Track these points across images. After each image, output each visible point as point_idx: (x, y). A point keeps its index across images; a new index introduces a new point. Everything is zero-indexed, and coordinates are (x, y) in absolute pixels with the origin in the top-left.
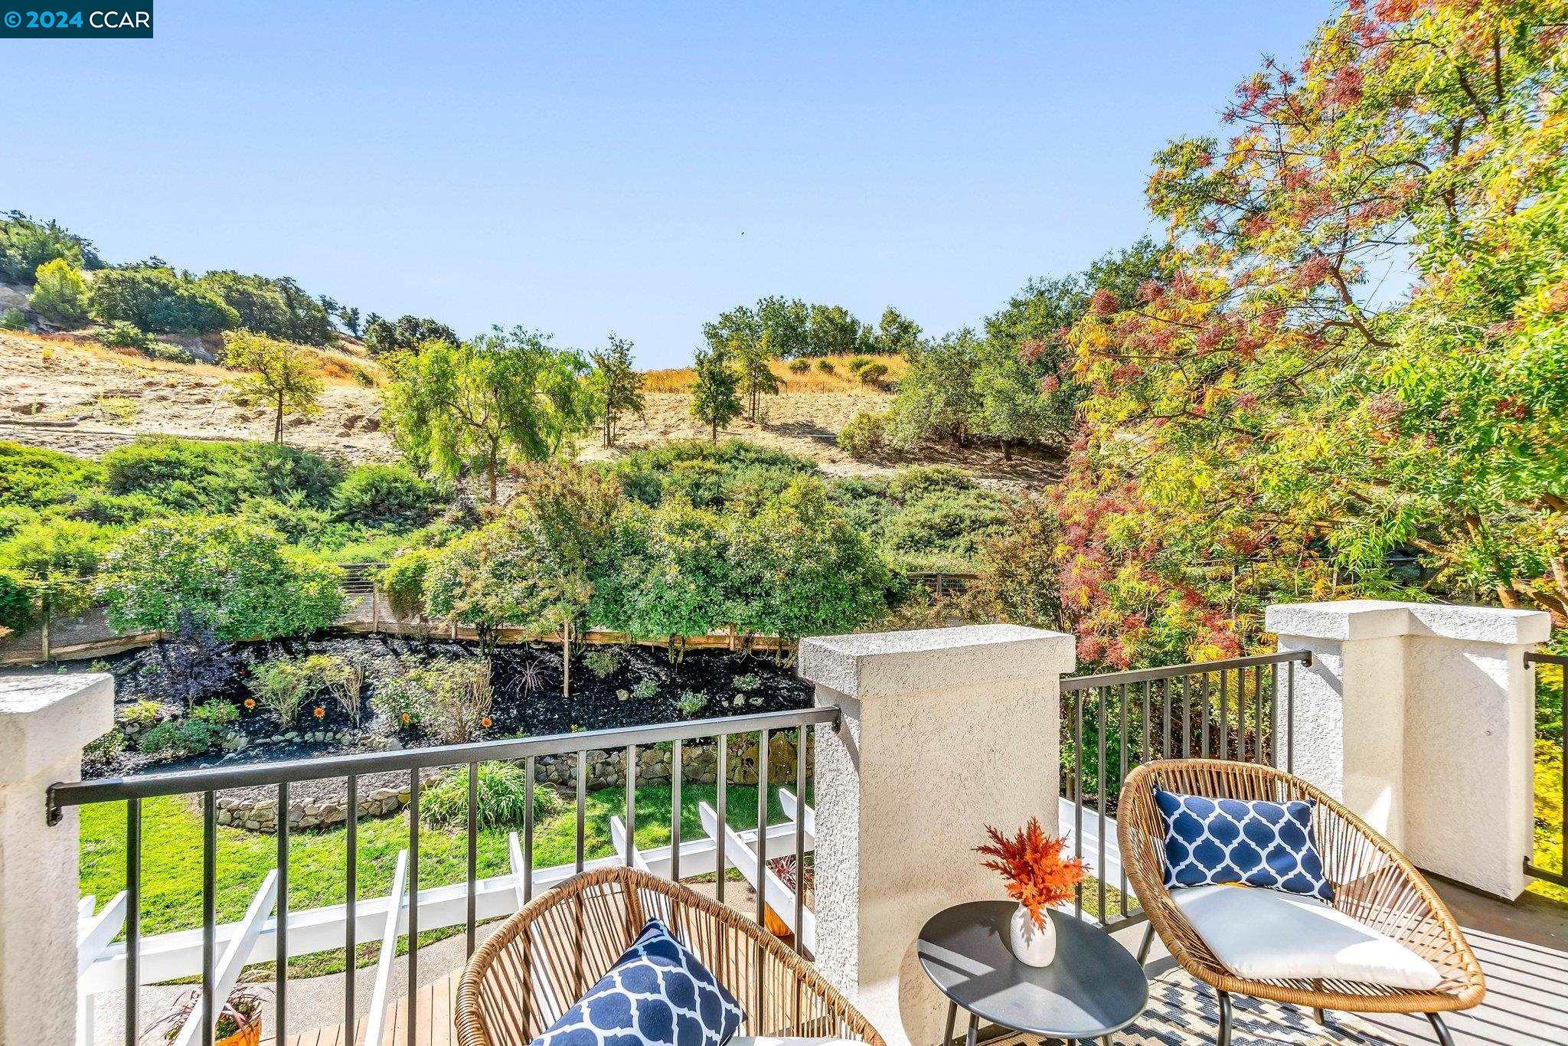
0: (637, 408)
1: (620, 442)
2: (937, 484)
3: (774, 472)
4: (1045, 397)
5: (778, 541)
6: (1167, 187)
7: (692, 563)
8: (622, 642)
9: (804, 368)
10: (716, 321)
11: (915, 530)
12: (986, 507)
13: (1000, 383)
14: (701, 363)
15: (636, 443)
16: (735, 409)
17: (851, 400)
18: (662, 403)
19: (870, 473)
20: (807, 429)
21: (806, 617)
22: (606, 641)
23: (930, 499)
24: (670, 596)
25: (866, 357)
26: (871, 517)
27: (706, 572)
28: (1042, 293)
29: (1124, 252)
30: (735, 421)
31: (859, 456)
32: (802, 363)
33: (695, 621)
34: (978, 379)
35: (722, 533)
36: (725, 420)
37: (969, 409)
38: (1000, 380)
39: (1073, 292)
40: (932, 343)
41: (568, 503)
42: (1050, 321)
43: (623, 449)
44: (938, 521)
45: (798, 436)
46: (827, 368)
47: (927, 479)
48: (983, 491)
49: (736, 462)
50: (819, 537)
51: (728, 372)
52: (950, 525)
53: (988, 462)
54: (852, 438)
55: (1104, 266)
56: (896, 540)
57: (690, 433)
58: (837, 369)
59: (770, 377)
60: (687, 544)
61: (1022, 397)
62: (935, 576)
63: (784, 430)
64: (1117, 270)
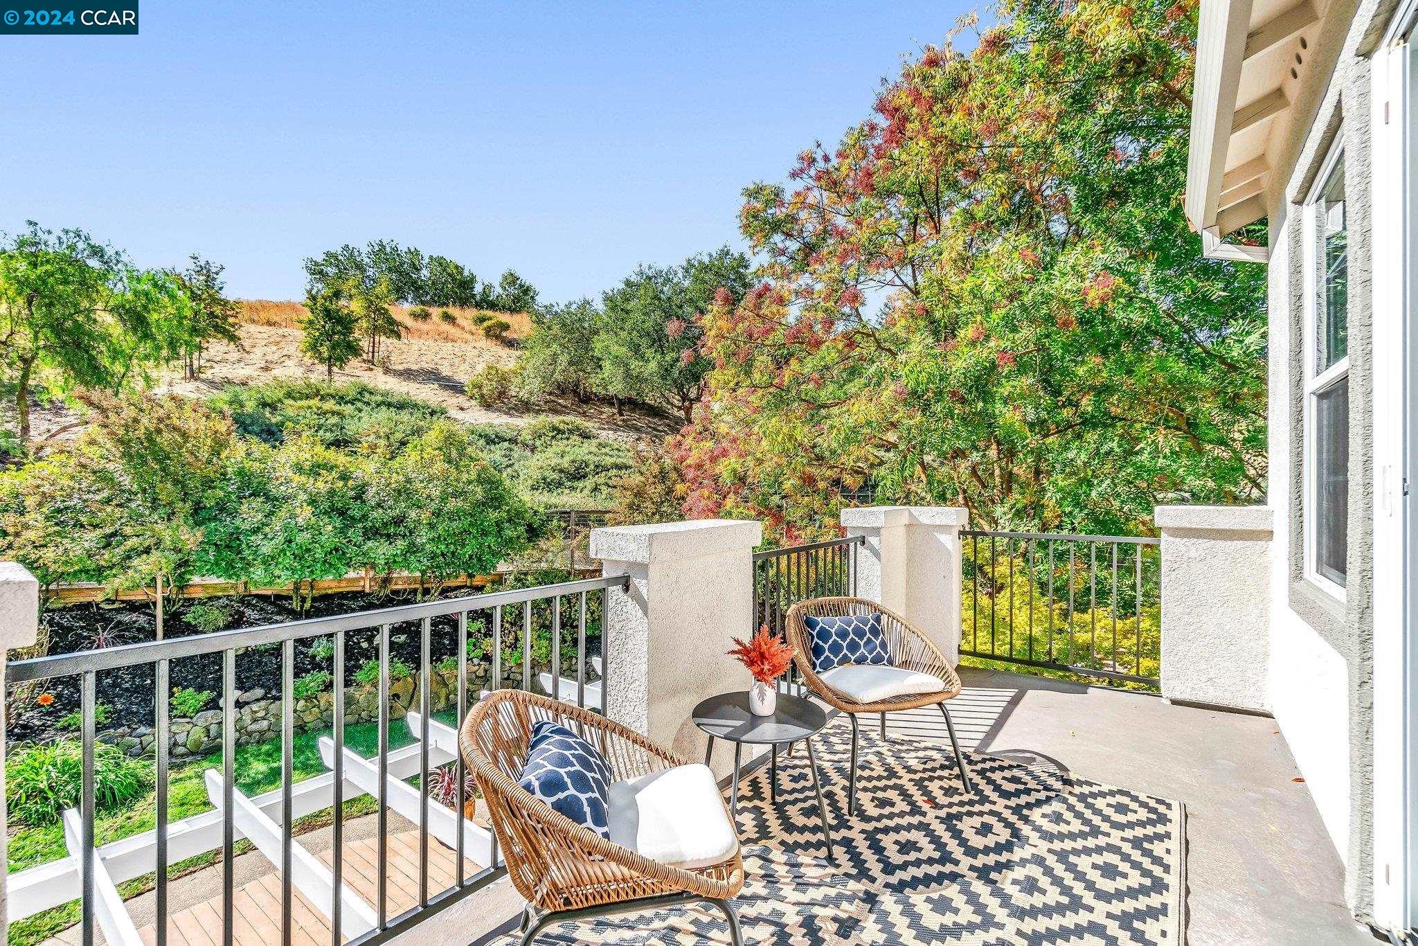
0: (233, 338)
1: (208, 374)
2: (564, 433)
3: (404, 416)
4: (653, 366)
5: (422, 482)
6: (753, 217)
7: (326, 505)
8: (232, 592)
9: (425, 316)
10: (320, 258)
11: (547, 474)
12: (606, 454)
13: (615, 349)
14: (313, 298)
15: (230, 376)
16: (354, 350)
17: (476, 352)
18: (260, 336)
19: (499, 421)
20: (431, 376)
21: (453, 553)
22: (211, 592)
23: (559, 446)
24: (303, 538)
25: (489, 313)
26: (505, 461)
27: (342, 513)
28: (650, 278)
29: (711, 255)
30: (354, 364)
31: (487, 406)
32: (423, 310)
33: (330, 564)
34: (598, 346)
35: (359, 473)
36: (342, 361)
37: (589, 369)
38: (616, 347)
39: (674, 281)
40: (555, 308)
41: (165, 440)
42: (656, 302)
43: (212, 384)
44: (566, 466)
45: (424, 382)
46: (448, 318)
47: (554, 428)
48: (601, 440)
49: (359, 405)
50: (465, 477)
51: (346, 312)
52: (577, 469)
53: (604, 416)
54: (480, 387)
55: (696, 264)
56: (530, 482)
57: (299, 372)
58: (459, 321)
59: (391, 321)
60: (320, 485)
61: (635, 364)
62: (569, 513)
63: (407, 374)
64: (705, 268)
